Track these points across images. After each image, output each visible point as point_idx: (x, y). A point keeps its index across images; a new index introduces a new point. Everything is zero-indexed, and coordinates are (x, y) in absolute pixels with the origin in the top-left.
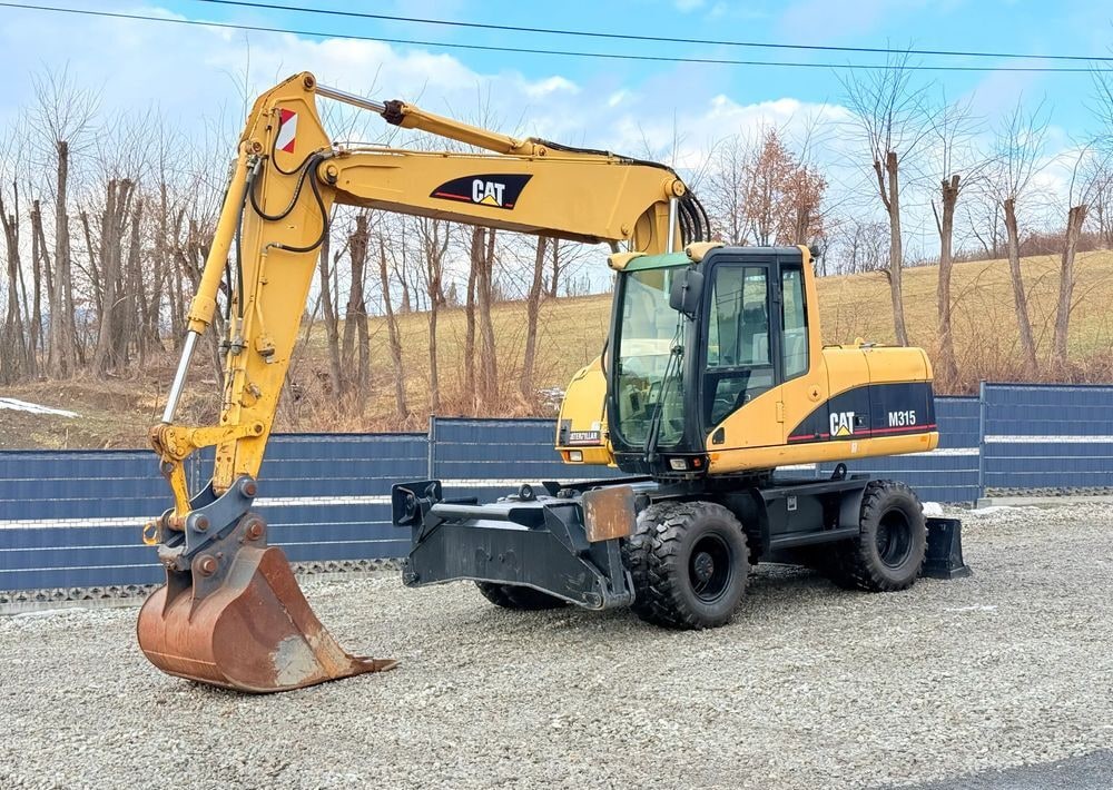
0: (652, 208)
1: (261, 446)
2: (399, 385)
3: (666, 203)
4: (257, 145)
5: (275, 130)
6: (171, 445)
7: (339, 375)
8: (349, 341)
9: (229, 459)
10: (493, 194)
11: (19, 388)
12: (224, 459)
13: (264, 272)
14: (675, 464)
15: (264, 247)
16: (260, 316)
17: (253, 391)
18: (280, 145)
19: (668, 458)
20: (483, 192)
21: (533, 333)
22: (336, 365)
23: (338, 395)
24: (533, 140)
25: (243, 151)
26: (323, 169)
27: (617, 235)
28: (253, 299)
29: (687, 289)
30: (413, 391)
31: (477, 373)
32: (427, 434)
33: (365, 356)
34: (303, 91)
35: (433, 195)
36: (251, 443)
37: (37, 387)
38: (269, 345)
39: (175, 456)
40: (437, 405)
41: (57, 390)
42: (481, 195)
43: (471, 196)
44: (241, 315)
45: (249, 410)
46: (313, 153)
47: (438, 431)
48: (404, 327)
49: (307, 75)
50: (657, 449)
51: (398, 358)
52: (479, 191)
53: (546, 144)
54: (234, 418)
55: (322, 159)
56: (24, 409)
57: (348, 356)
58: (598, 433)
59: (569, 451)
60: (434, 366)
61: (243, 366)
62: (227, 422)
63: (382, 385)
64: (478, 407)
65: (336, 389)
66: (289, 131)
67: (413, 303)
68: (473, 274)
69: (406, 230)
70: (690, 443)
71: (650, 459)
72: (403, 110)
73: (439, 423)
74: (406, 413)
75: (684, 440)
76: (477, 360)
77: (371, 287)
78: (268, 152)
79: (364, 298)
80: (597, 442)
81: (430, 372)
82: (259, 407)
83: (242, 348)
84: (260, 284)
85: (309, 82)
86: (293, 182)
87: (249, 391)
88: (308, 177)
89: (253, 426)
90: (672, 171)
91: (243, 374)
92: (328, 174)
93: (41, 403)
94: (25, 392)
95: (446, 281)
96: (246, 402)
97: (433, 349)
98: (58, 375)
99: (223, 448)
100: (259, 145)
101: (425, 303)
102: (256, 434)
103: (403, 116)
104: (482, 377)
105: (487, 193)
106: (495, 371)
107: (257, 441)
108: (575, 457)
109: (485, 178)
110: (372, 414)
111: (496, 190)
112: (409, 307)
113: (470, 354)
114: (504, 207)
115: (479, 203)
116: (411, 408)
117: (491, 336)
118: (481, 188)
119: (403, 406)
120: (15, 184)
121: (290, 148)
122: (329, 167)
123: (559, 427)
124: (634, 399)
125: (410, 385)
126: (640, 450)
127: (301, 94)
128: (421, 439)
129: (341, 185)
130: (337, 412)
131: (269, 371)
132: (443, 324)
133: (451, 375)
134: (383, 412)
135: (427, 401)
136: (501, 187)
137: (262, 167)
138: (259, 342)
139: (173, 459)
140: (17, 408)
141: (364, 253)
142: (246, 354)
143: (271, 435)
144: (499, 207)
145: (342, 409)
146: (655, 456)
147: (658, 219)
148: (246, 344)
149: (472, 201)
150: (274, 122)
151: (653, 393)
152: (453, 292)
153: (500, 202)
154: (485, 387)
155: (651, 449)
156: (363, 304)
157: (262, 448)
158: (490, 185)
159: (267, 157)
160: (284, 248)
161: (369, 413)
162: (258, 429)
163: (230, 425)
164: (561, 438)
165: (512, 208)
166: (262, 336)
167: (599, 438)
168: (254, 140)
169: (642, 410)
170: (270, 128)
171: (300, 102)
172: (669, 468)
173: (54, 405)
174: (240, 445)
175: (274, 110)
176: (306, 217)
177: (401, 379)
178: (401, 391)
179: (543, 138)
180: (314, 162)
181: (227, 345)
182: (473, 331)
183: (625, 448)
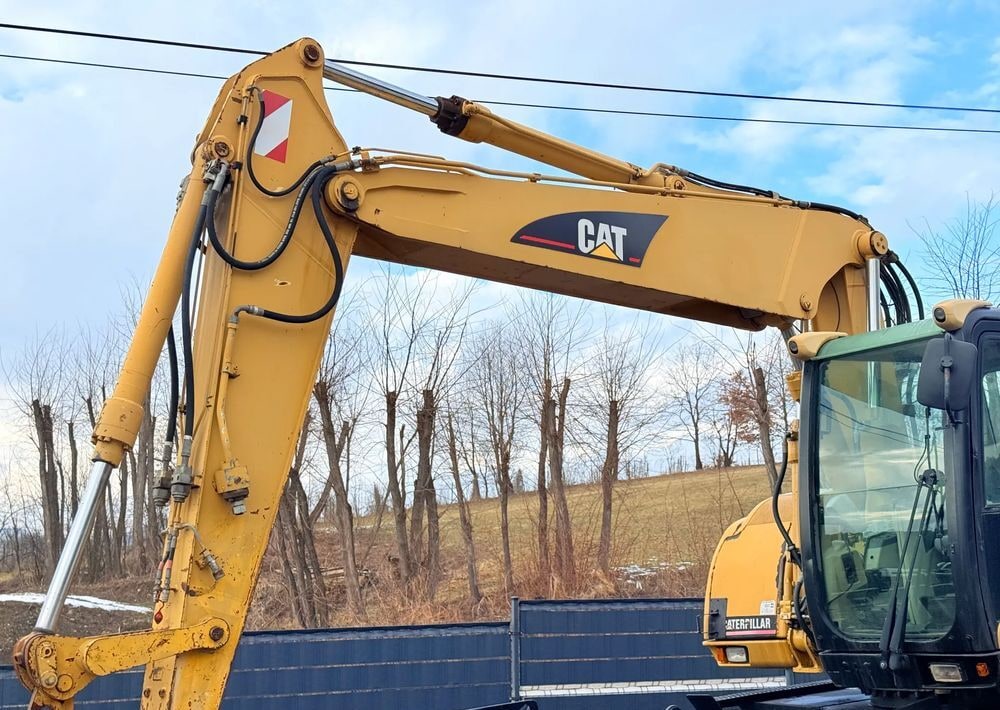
0: (840, 275)
1: (222, 667)
2: (471, 567)
3: (860, 266)
4: (222, 147)
5: (252, 124)
6: (46, 674)
7: (408, 558)
8: (417, 521)
9: (162, 693)
10: (609, 241)
11: (99, 585)
12: (155, 694)
13: (233, 354)
14: (937, 671)
15: (232, 312)
16: (223, 430)
17: (208, 565)
18: (263, 147)
19: (925, 663)
20: (594, 238)
21: (608, 507)
22: (404, 546)
23: (407, 579)
24: (662, 168)
25: (199, 157)
26: (334, 186)
27: (794, 310)
28: (212, 402)
29: (951, 369)
30: (485, 573)
31: (552, 552)
32: (508, 624)
33: (435, 536)
34: (301, 67)
35: (516, 239)
36: (203, 663)
37: (116, 584)
38: (238, 480)
39: (55, 694)
40: (511, 587)
41: (134, 586)
42: (591, 243)
43: (576, 242)
44: (189, 431)
45: (201, 600)
46: (319, 163)
47: (521, 617)
48: (474, 512)
49: (308, 43)
50: (905, 647)
51: (469, 538)
52: (588, 237)
53: (682, 174)
54: (174, 615)
55: (332, 173)
56: (97, 606)
57: (416, 538)
58: (773, 619)
59: (724, 648)
60: (506, 545)
61: (192, 521)
62: (162, 625)
63: (453, 568)
64: (555, 588)
65: (404, 573)
66: (277, 128)
67: (482, 490)
68: (544, 448)
69: (475, 422)
70: (968, 636)
71: (893, 663)
72: (465, 108)
73: (524, 608)
74: (479, 597)
75: (957, 630)
76: (551, 536)
77: (440, 463)
78: (240, 156)
79: (433, 475)
80: (774, 632)
81: (502, 553)
82: (219, 594)
83: (189, 488)
84: (224, 377)
85: (312, 54)
86: (283, 211)
87: (202, 565)
88: (308, 201)
89: (207, 630)
90: (865, 221)
91: (191, 537)
92: (343, 195)
93: (118, 600)
94: (104, 590)
95: (514, 467)
96: (195, 586)
97: (505, 528)
98: (138, 571)
99: (155, 672)
100: (225, 146)
101: (493, 491)
102: (212, 645)
103: (465, 118)
104: (558, 555)
105: (600, 240)
106: (571, 549)
107: (214, 658)
108: (736, 657)
109: (597, 218)
110: (444, 598)
111: (613, 236)
112: (479, 494)
113: (543, 530)
114: (626, 262)
115: (589, 255)
116: (485, 591)
117: (566, 512)
118: (591, 232)
119: (476, 589)
120: (103, 389)
121: (279, 154)
122: (345, 184)
123: (707, 611)
124: (849, 563)
125: (482, 566)
126: (874, 648)
127: (297, 70)
128: (501, 630)
129: (366, 215)
130: (406, 599)
131: (240, 529)
132: (513, 507)
133: (525, 553)
134: (455, 596)
135: (500, 582)
136: (621, 232)
137: (228, 179)
138: (220, 476)
139: (53, 699)
140: (89, 606)
141: (431, 427)
142: (197, 499)
143: (245, 634)
144: (619, 262)
145: (411, 596)
146: (901, 659)
147: (849, 291)
148: (198, 482)
149: (577, 252)
150: (251, 110)
151: (871, 552)
152: (520, 477)
153: (620, 254)
154: (561, 565)
155: (894, 645)
156: (431, 481)
157: (224, 668)
158: (603, 228)
159: (239, 166)
160: (268, 315)
161: (441, 596)
162: (217, 634)
163: (167, 629)
164: (711, 627)
165: (638, 265)
166: (227, 466)
167: (774, 626)
168: (217, 138)
169: (862, 581)
170: (244, 119)
171: (296, 84)
172: (928, 678)
173: (131, 602)
174: (182, 664)
175: (251, 90)
176: (307, 268)
177: (473, 560)
178: (473, 573)
179: (679, 166)
180: (320, 177)
181: (165, 485)
182: (546, 507)
183: (841, 645)
